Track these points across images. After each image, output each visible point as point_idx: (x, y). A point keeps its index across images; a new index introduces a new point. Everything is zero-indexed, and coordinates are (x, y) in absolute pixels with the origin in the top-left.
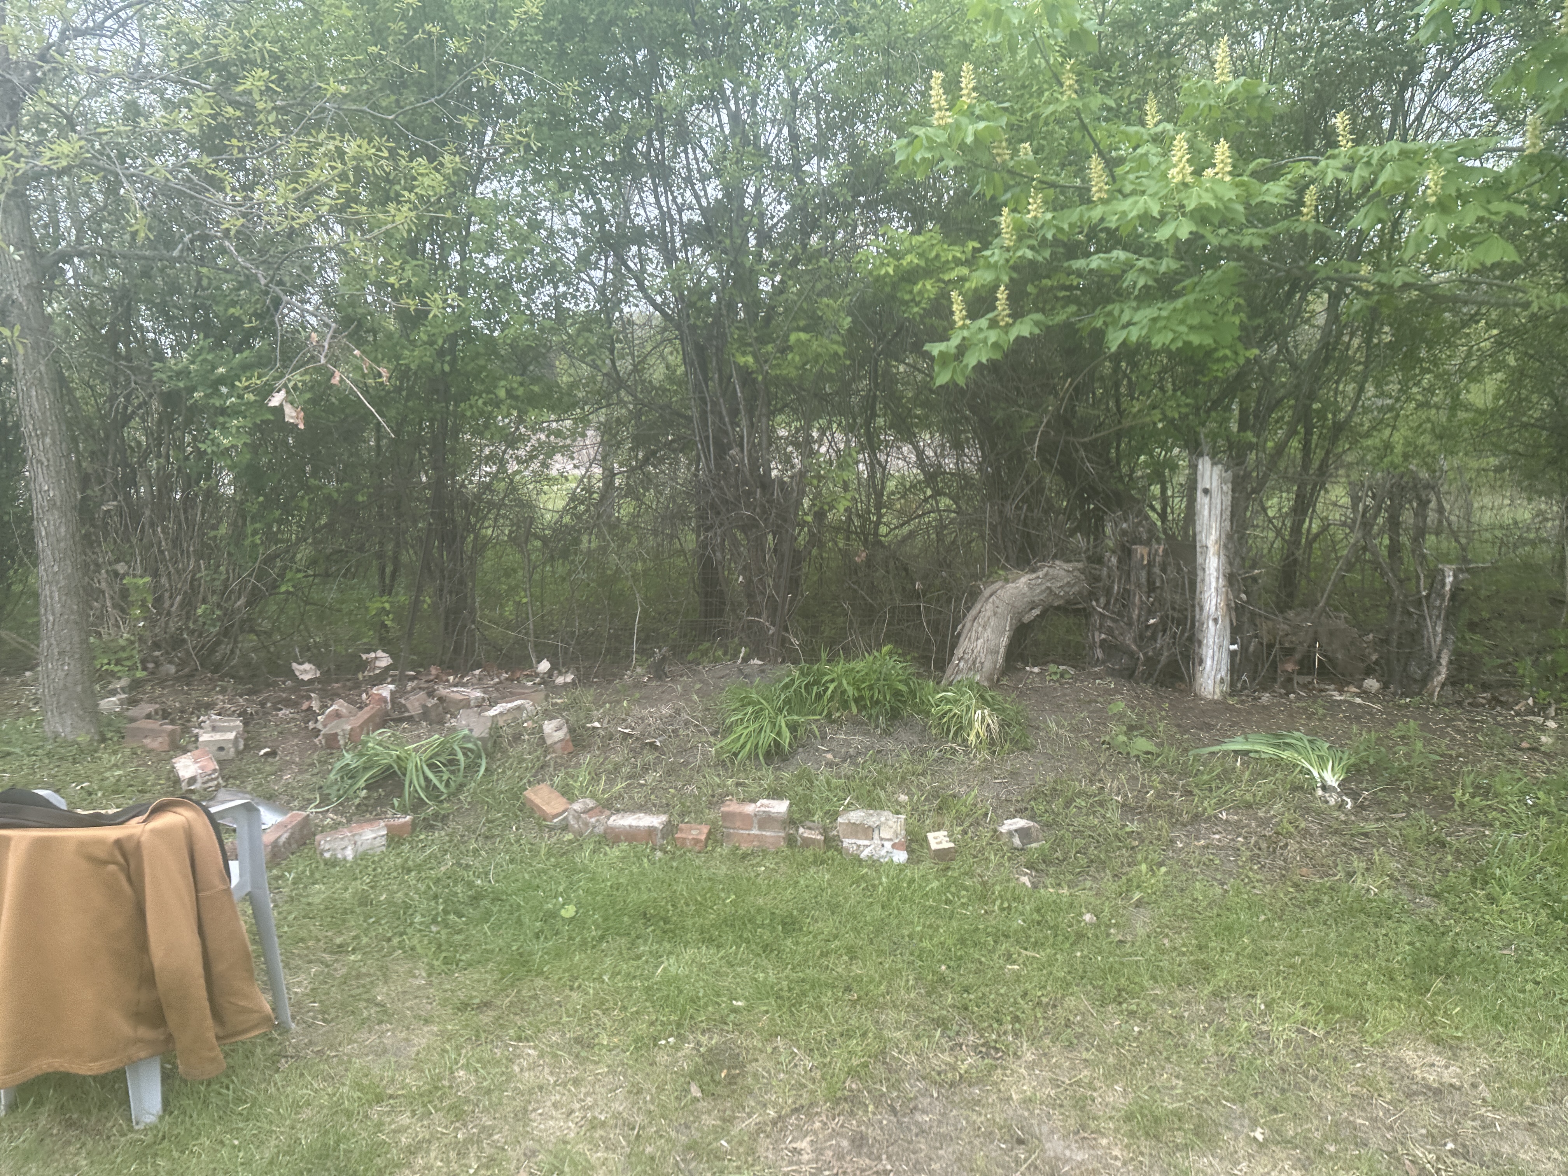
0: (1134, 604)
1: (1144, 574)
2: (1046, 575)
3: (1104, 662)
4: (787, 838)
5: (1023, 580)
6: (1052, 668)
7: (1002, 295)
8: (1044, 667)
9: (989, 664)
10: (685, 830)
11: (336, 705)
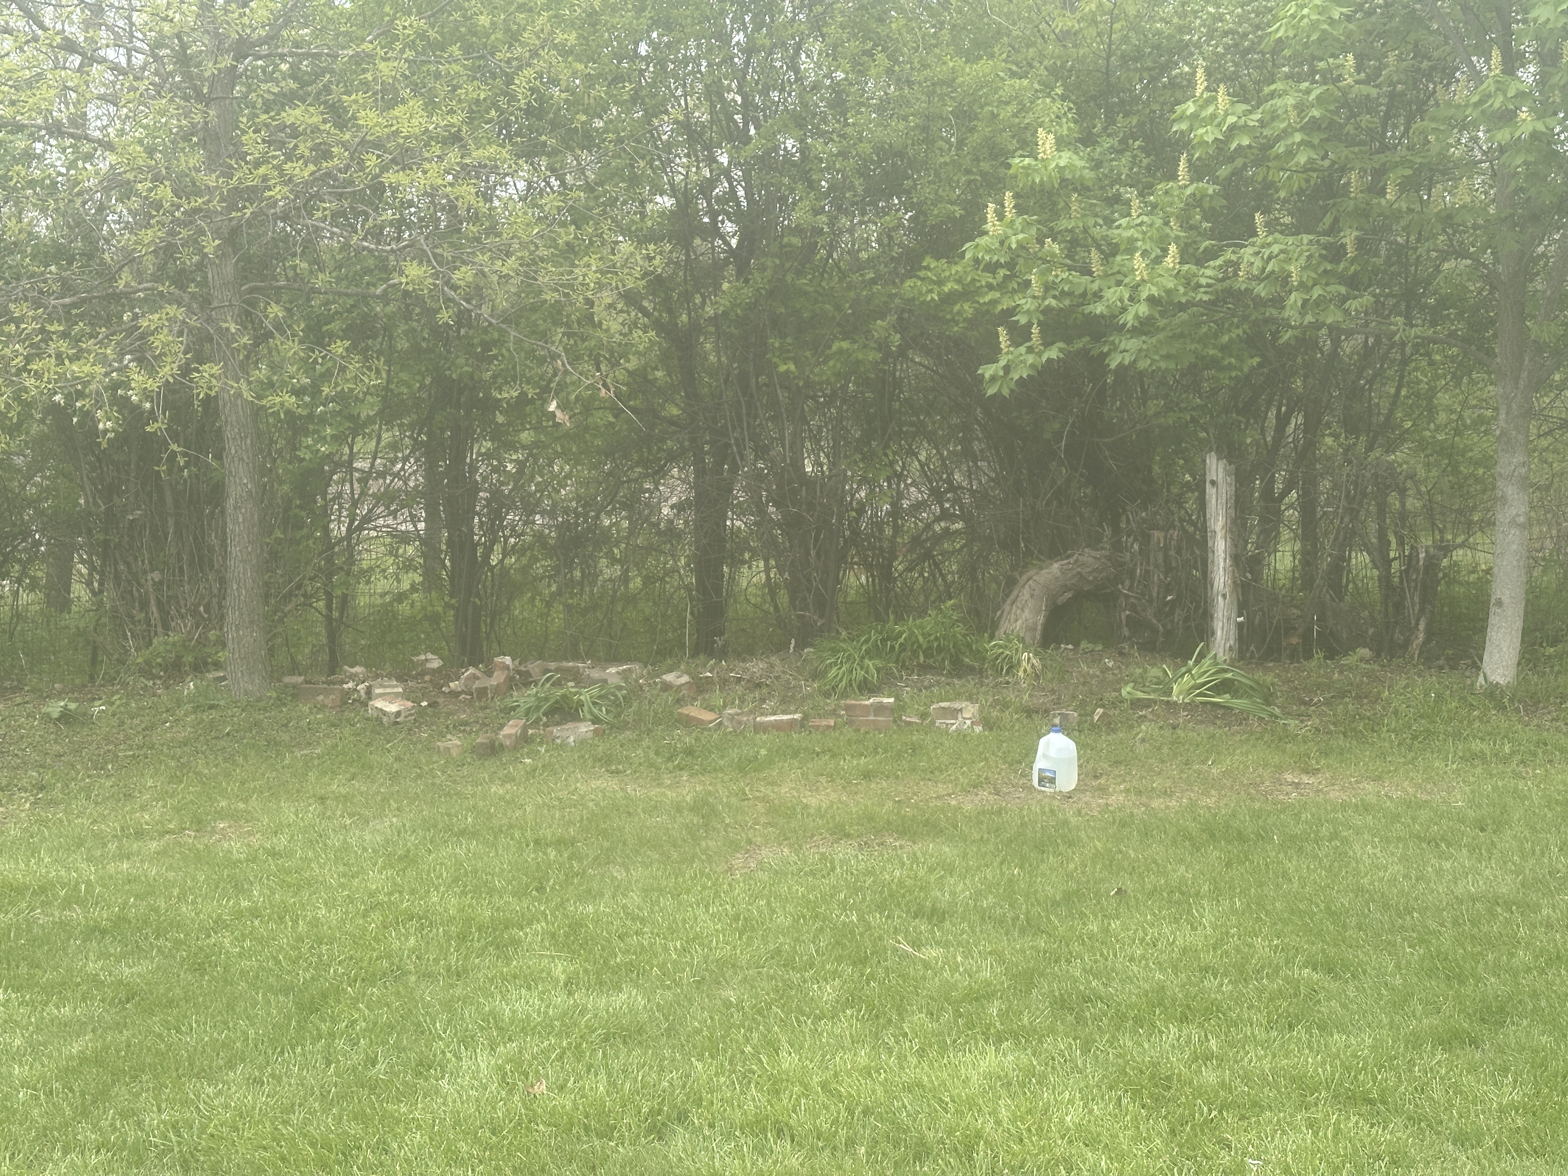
0: (1153, 582)
1: (1161, 556)
2: (1077, 561)
3: (1130, 638)
4: (895, 721)
5: (1056, 566)
6: (1084, 645)
7: (1035, 330)
8: (1077, 645)
9: (1028, 640)
10: (817, 722)
11: (471, 670)
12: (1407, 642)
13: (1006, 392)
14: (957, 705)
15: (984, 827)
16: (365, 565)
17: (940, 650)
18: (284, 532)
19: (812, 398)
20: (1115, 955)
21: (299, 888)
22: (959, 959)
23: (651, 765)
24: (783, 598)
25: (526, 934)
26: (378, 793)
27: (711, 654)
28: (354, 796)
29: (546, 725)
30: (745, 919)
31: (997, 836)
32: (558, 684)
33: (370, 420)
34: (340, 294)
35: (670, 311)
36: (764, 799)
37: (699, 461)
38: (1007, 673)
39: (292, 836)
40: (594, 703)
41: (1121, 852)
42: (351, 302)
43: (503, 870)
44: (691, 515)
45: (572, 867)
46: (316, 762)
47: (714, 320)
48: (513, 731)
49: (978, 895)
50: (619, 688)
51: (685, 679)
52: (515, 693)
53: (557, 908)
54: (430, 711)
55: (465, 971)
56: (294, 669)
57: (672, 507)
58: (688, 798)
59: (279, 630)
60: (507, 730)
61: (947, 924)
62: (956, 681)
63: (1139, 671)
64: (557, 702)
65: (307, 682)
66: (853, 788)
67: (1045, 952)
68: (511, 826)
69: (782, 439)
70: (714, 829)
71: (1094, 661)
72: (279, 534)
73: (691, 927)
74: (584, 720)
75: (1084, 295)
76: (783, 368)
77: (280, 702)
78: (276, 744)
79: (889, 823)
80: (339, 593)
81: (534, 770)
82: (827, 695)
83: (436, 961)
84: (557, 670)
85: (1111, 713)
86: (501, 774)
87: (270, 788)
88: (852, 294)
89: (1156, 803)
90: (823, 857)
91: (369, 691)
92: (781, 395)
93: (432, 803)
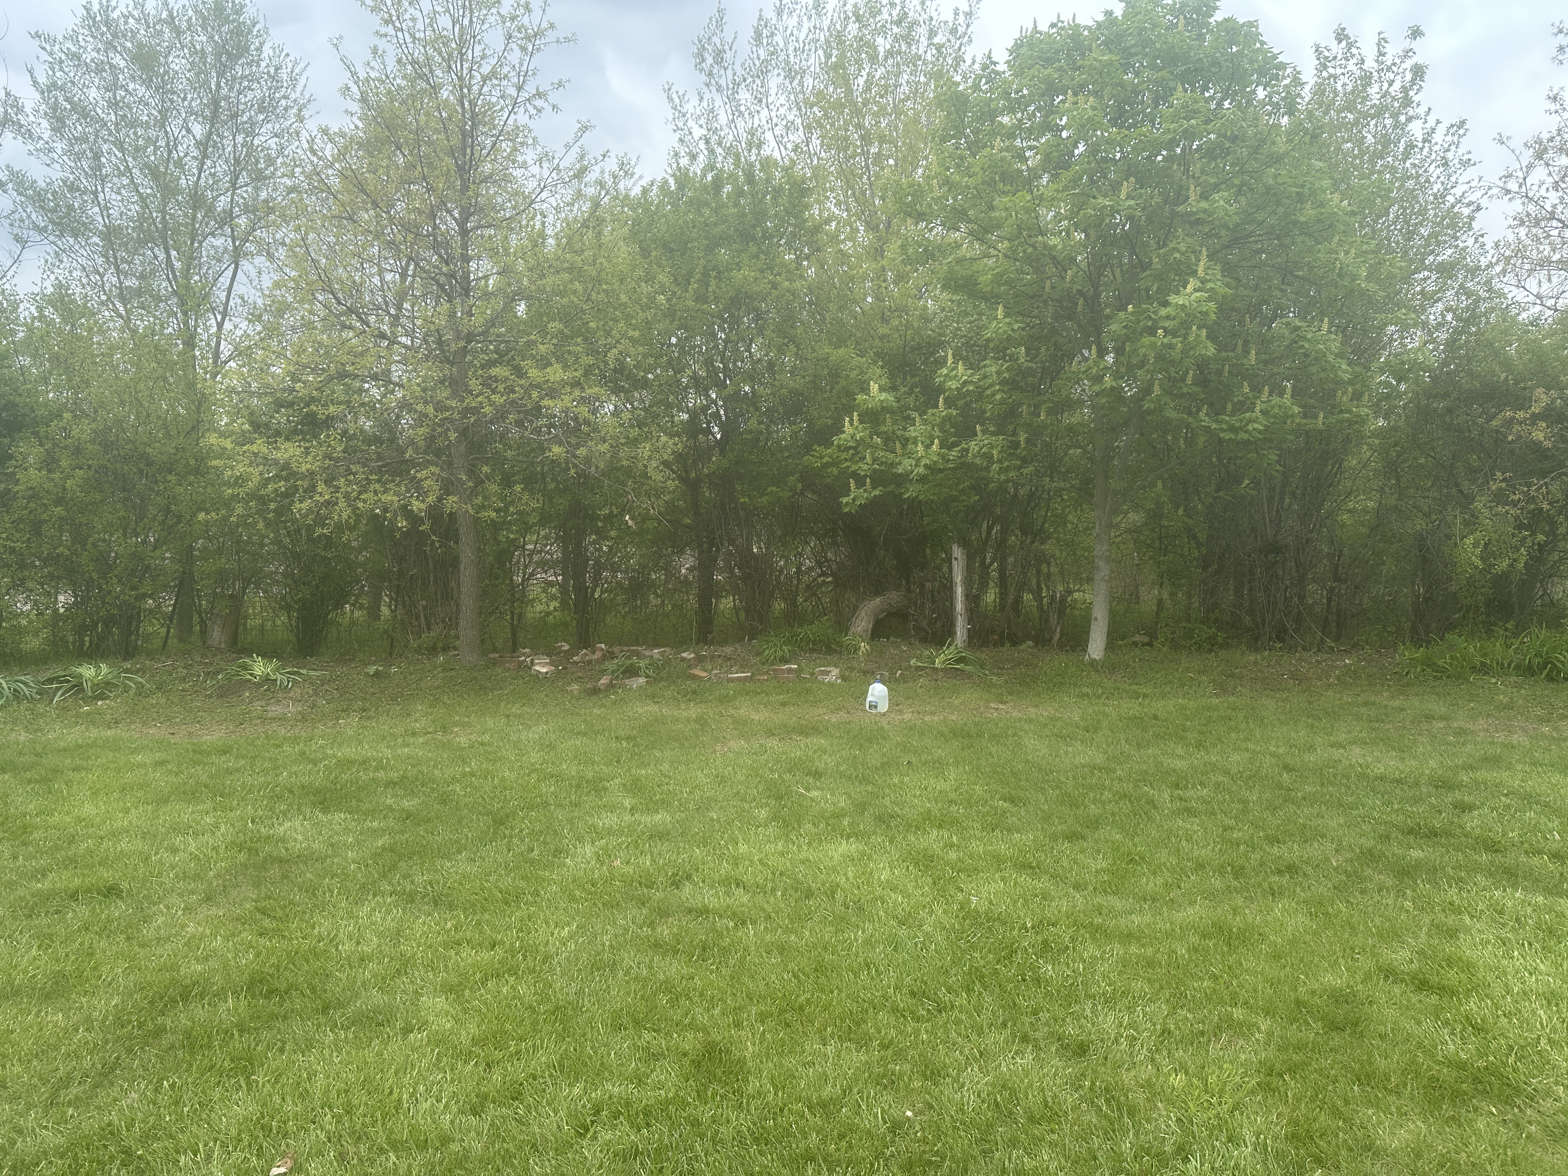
0: (926, 608)
1: (930, 595)
2: (888, 597)
3: (914, 636)
4: (797, 677)
5: (878, 599)
6: (892, 639)
7: (868, 480)
8: (888, 639)
9: (864, 637)
10: (758, 677)
11: (584, 651)
12: (1051, 638)
13: (853, 511)
14: (828, 669)
15: (842, 730)
16: (531, 597)
17: (820, 641)
18: (490, 581)
19: (757, 515)
20: (906, 795)
21: (495, 761)
22: (829, 797)
23: (675, 699)
24: (742, 615)
25: (611, 785)
26: (536, 713)
27: (706, 643)
28: (524, 714)
29: (622, 679)
30: (722, 777)
31: (848, 735)
32: (628, 658)
33: (534, 525)
34: (519, 462)
35: (686, 471)
36: (732, 716)
37: (700, 546)
38: (854, 653)
39: (492, 735)
40: (647, 668)
41: (909, 743)
42: (525, 465)
43: (599, 752)
44: (696, 573)
45: (634, 750)
46: (505, 697)
47: (708, 476)
48: (605, 682)
49: (838, 764)
50: (659, 660)
51: (692, 655)
52: (607, 663)
53: (627, 771)
54: (563, 671)
55: (579, 803)
56: (495, 650)
57: (687, 569)
58: (693, 716)
59: (487, 630)
60: (602, 681)
61: (823, 779)
62: (828, 657)
63: (919, 652)
64: (627, 667)
65: (500, 657)
66: (777, 711)
67: (871, 793)
68: (604, 730)
69: (742, 535)
70: (707, 731)
71: (897, 647)
72: (487, 582)
73: (694, 781)
74: (641, 676)
75: (892, 464)
76: (742, 500)
77: (487, 667)
78: (484, 688)
79: (794, 728)
80: (518, 612)
81: (616, 702)
82: (764, 664)
83: (565, 798)
84: (628, 651)
85: (905, 673)
86: (599, 703)
87: (481, 711)
88: (777, 463)
89: (927, 718)
90: (761, 745)
91: (532, 661)
92: (742, 513)
93: (564, 718)
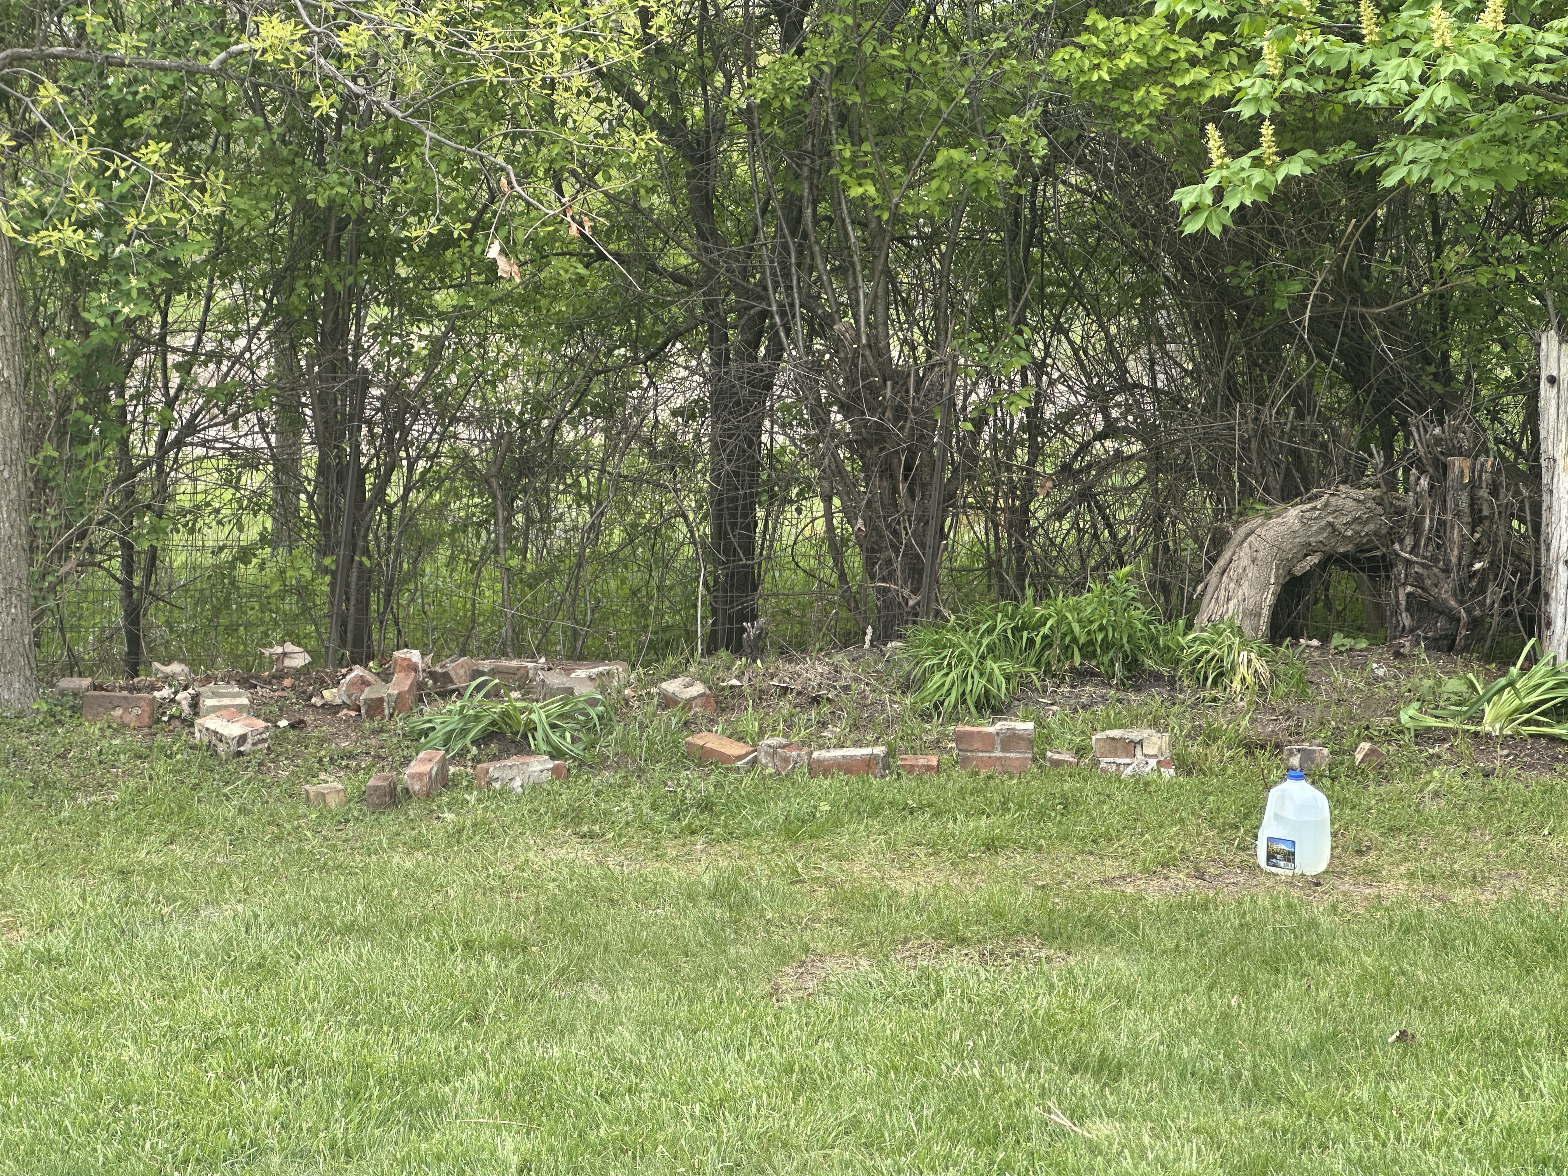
0: (1451, 540)
1: (1464, 498)
2: (1327, 505)
3: (1412, 630)
4: (1034, 760)
5: (1293, 512)
6: (1337, 639)
7: (1267, 130)
8: (1325, 639)
9: (1247, 631)
10: (910, 759)
11: (358, 671)
13: (1216, 230)
14: (1134, 734)
15: (1181, 930)
16: (184, 501)
17: (1107, 646)
18: (59, 447)
19: (899, 240)
20: (1398, 1139)
21: (91, 1014)
22: (1146, 1139)
23: (645, 825)
24: (855, 560)
25: (455, 1091)
26: (212, 864)
27: (738, 649)
28: (174, 868)
29: (476, 760)
30: (802, 1071)
31: (1202, 945)
32: (495, 694)
33: (196, 271)
34: (152, 68)
35: (675, 100)
36: (828, 882)
37: (717, 337)
38: (1215, 683)
39: (78, 934)
40: (553, 726)
41: (1403, 973)
42: (169, 80)
43: (415, 989)
44: (705, 426)
45: (523, 984)
46: (113, 815)
47: (747, 114)
48: (425, 768)
49: (1174, 1038)
50: (593, 702)
51: (698, 689)
52: (427, 709)
53: (502, 1049)
54: (292, 734)
55: (360, 1148)
56: (73, 667)
57: (675, 413)
58: (706, 879)
59: (51, 603)
60: (415, 767)
61: (1125, 1084)
62: (1132, 696)
63: (1428, 683)
64: (493, 723)
65: (95, 688)
66: (969, 866)
67: (1285, 1132)
68: (426, 920)
69: (854, 305)
70: (749, 928)
71: (1354, 667)
72: (49, 450)
73: (717, 1083)
74: (537, 752)
75: (1345, 74)
76: (856, 192)
77: (54, 719)
78: (47, 785)
79: (1027, 921)
80: (146, 546)
81: (460, 832)
82: (926, 717)
83: (313, 1132)
84: (493, 672)
85: (1383, 750)
86: (409, 834)
87: (40, 856)
88: (968, 72)
89: (1459, 896)
90: (924, 975)
91: (195, 704)
92: (854, 234)
93: (299, 882)
